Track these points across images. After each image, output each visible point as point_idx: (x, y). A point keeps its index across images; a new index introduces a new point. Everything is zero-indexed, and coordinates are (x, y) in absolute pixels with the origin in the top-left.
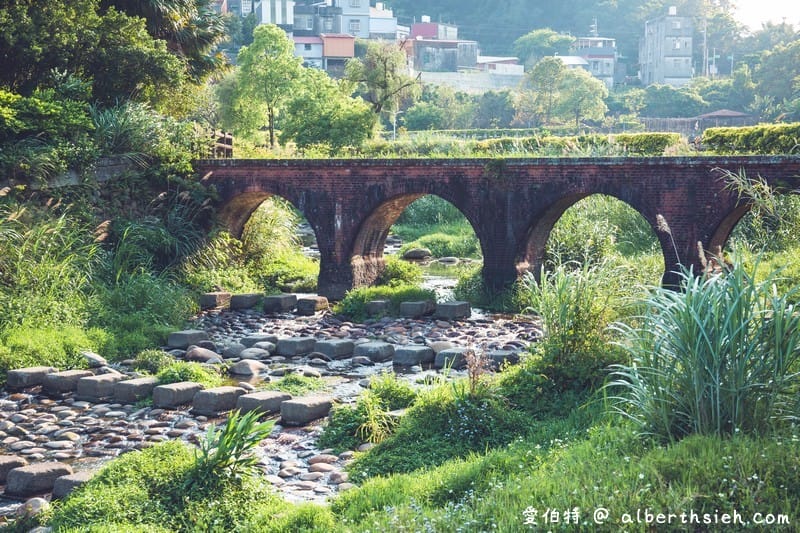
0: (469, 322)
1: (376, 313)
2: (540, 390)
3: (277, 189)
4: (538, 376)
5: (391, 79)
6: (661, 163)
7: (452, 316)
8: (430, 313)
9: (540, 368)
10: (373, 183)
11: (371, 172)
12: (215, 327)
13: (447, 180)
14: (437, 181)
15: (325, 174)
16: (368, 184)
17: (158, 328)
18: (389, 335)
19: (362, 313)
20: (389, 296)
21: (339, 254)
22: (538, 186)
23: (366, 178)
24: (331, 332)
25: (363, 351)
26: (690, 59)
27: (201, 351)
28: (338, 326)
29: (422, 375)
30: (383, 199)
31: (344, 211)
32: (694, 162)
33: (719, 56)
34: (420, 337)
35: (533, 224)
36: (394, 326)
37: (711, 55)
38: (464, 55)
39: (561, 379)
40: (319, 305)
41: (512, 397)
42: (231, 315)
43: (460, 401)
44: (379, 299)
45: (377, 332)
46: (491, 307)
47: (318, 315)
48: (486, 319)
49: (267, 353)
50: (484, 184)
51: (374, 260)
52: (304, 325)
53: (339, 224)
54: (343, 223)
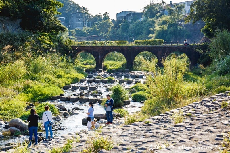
10: (106, 50)
13: (120, 49)
21: (100, 62)
22: (137, 50)
26: (82, 23)
30: (108, 52)
31: (101, 55)
37: (86, 22)
50: (127, 50)
53: (100, 57)
54: (101, 57)
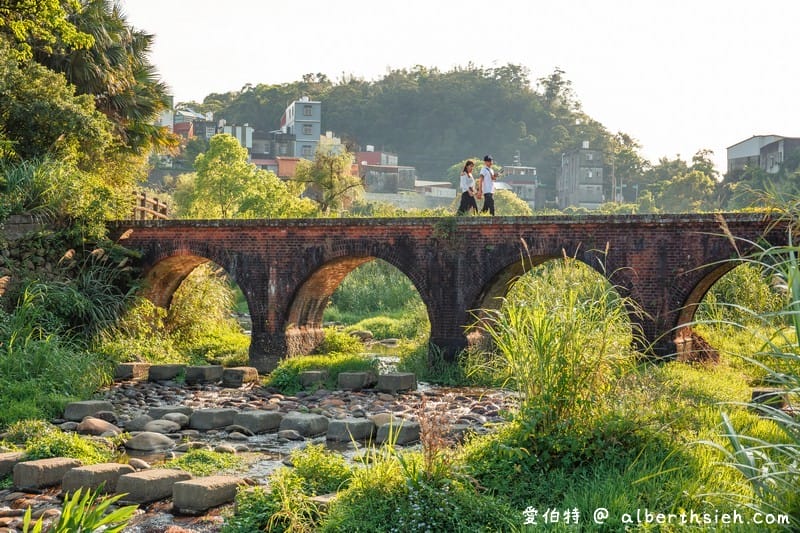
0: (415, 395)
1: (310, 385)
2: (518, 469)
3: (206, 252)
4: (516, 449)
5: (337, 180)
6: (628, 221)
7: (396, 388)
8: (372, 386)
9: (517, 440)
10: (310, 245)
11: (309, 233)
12: (127, 399)
13: (392, 242)
14: (381, 242)
15: (259, 235)
16: (306, 246)
17: (56, 397)
18: (324, 408)
19: (296, 385)
20: (325, 367)
21: (272, 323)
22: (492, 248)
23: (303, 239)
24: (258, 405)
25: (291, 424)
26: (601, 186)
27: (97, 423)
28: (266, 398)
29: (360, 453)
30: (322, 263)
31: (279, 275)
32: (665, 221)
33: (625, 186)
34: (359, 410)
35: (486, 289)
36: (331, 399)
37: (619, 184)
38: (404, 179)
39: (546, 454)
40: (247, 377)
41: (481, 477)
42: (147, 387)
43: (412, 482)
44: (313, 369)
45: (310, 405)
46: (439, 381)
47: (245, 387)
48: (436, 392)
49: (177, 426)
50: (432, 245)
51: (311, 331)
52: (227, 398)
53: (273, 289)
54: (278, 288)
